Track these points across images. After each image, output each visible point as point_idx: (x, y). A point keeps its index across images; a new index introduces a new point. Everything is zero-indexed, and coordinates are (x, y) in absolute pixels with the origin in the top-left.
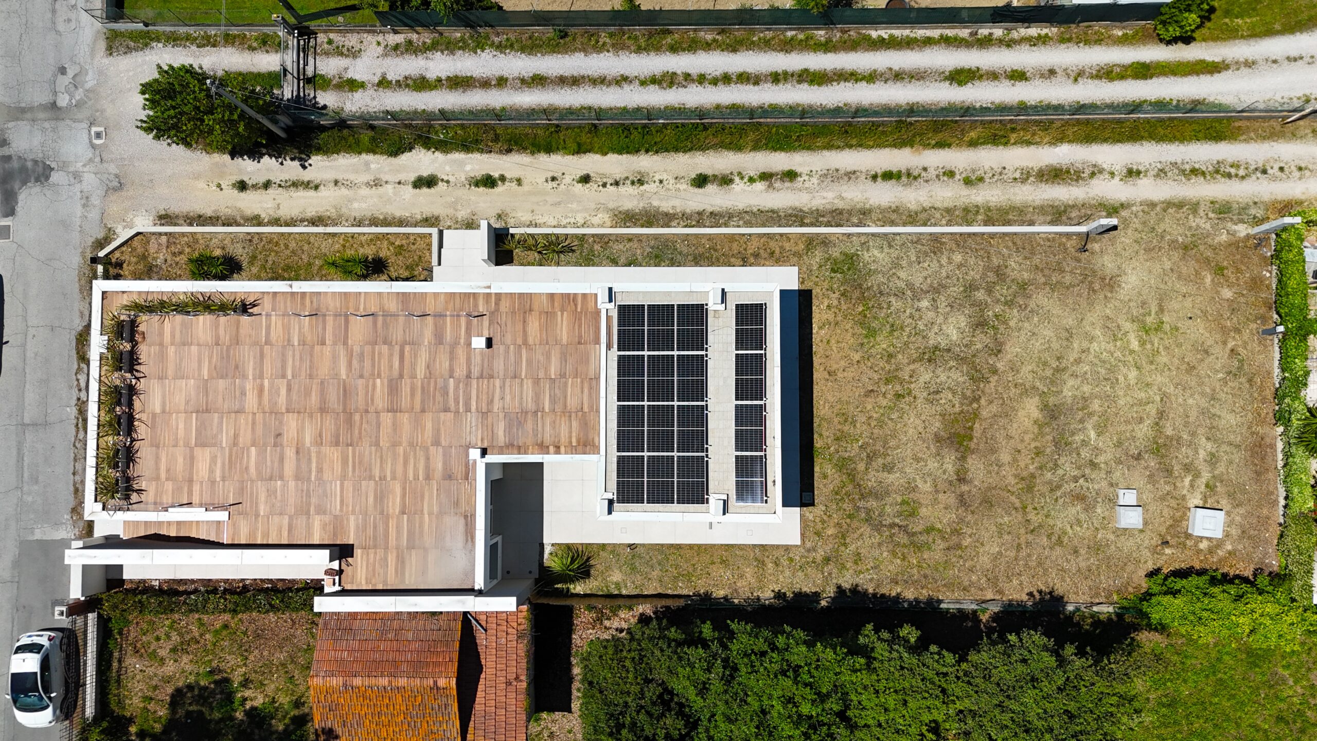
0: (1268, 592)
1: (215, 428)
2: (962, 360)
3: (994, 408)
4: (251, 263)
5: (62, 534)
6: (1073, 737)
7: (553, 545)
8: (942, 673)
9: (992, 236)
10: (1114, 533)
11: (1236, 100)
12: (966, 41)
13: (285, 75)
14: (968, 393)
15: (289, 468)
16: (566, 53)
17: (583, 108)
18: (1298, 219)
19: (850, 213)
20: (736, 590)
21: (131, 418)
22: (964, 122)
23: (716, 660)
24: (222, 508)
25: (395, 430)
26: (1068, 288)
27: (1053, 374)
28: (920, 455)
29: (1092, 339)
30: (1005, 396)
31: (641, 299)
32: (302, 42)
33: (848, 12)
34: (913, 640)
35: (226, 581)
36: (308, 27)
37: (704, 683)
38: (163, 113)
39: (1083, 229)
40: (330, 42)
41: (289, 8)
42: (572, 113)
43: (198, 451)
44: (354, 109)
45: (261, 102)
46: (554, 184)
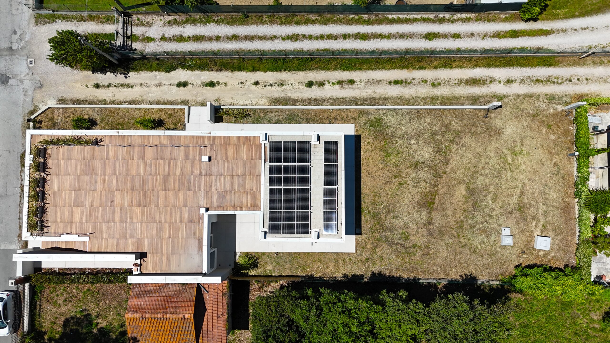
0: (570, 275)
1: (83, 198)
2: (430, 168)
3: (445, 190)
4: (101, 122)
5: (13, 247)
6: (477, 342)
7: (240, 252)
8: (418, 312)
9: (444, 110)
10: (500, 247)
11: (557, 48)
12: (433, 20)
13: (117, 35)
14: (433, 183)
15: (117, 216)
16: (248, 25)
17: (255, 50)
18: (585, 103)
19: (379, 99)
20: (325, 273)
21: (44, 193)
22: (432, 57)
23: (313, 306)
24: (86, 235)
25: (166, 199)
26: (479, 134)
27: (472, 174)
28: (410, 211)
29: (490, 158)
30: (450, 184)
31: (280, 139)
32: (125, 20)
33: (378, 6)
34: (404, 297)
35: (89, 269)
36: (128, 13)
37: (307, 317)
38: (59, 52)
39: (486, 107)
40: (139, 19)
41: (119, 3)
42: (250, 53)
43: (75, 209)
44: (149, 51)
45: (105, 47)
46: (242, 85)
